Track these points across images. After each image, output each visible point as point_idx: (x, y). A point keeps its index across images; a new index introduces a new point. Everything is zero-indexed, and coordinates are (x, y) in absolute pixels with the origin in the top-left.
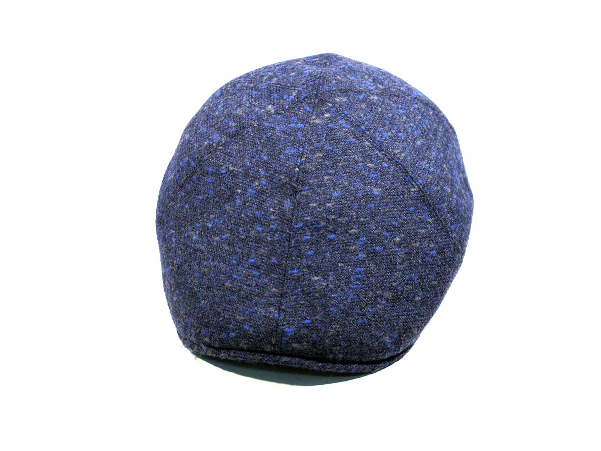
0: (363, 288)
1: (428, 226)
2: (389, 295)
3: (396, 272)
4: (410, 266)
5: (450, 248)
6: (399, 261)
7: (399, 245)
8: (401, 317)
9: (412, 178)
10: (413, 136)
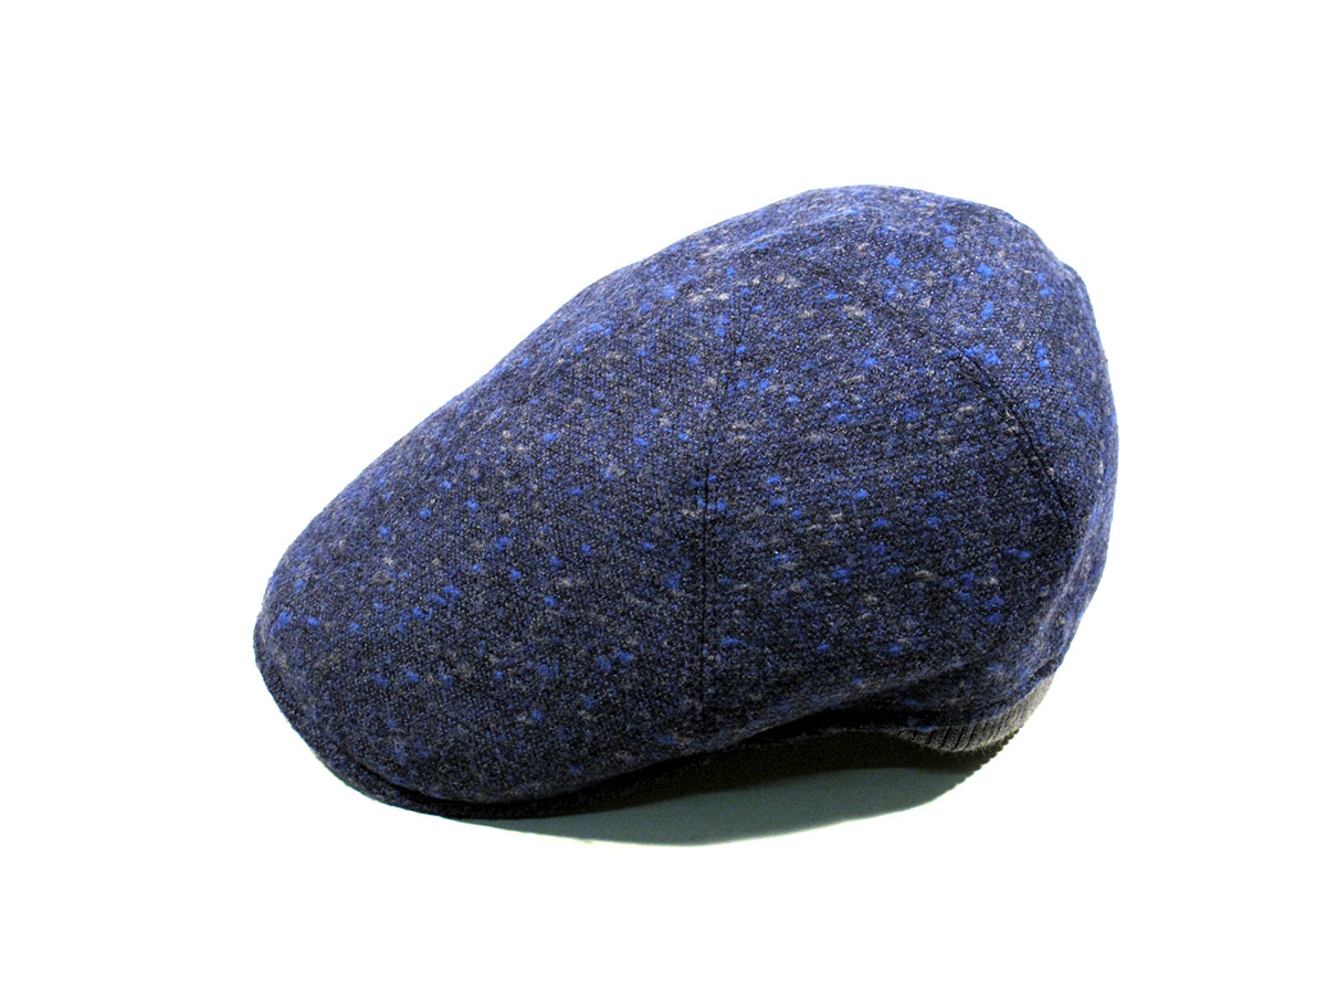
0: (431, 627)
1: (663, 602)
2: (465, 670)
3: (516, 640)
4: (555, 648)
5: (680, 675)
6: (535, 622)
7: (562, 594)
8: (459, 726)
9: (707, 490)
10: (824, 418)
